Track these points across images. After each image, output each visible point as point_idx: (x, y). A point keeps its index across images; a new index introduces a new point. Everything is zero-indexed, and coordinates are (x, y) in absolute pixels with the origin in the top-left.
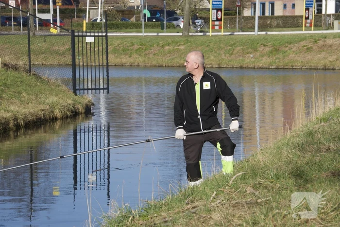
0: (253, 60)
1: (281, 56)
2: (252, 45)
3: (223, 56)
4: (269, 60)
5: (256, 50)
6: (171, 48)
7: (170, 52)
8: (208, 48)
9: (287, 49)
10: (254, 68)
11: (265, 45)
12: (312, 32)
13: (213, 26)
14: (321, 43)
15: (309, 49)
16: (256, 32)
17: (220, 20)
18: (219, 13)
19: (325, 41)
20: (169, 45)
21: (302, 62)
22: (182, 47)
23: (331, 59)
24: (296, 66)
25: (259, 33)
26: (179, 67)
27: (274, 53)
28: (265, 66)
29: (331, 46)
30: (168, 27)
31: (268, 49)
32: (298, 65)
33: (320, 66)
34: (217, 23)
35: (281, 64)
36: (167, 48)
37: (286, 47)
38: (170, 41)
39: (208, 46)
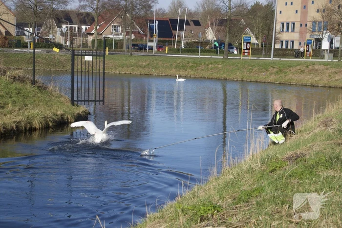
0: (264, 77)
1: (283, 75)
2: (265, 67)
3: (245, 74)
4: (275, 77)
5: (267, 71)
6: (213, 66)
7: (211, 69)
8: (236, 68)
9: (288, 70)
10: (265, 82)
11: (273, 67)
12: (310, 60)
13: (244, 53)
14: (310, 68)
15: (302, 72)
16: (272, 58)
17: (249, 49)
18: (248, 44)
19: (313, 67)
20: (211, 64)
21: (296, 80)
22: (220, 66)
23: (317, 79)
24: (292, 82)
25: (274, 59)
26: (216, 79)
27: (279, 72)
28: (272, 82)
29: (317, 70)
30: (220, 53)
31: (275, 70)
32: (294, 82)
33: (309, 83)
34: (246, 51)
35: (283, 81)
36: (210, 66)
37: (287, 69)
38: (213, 61)
39: (237, 66)
